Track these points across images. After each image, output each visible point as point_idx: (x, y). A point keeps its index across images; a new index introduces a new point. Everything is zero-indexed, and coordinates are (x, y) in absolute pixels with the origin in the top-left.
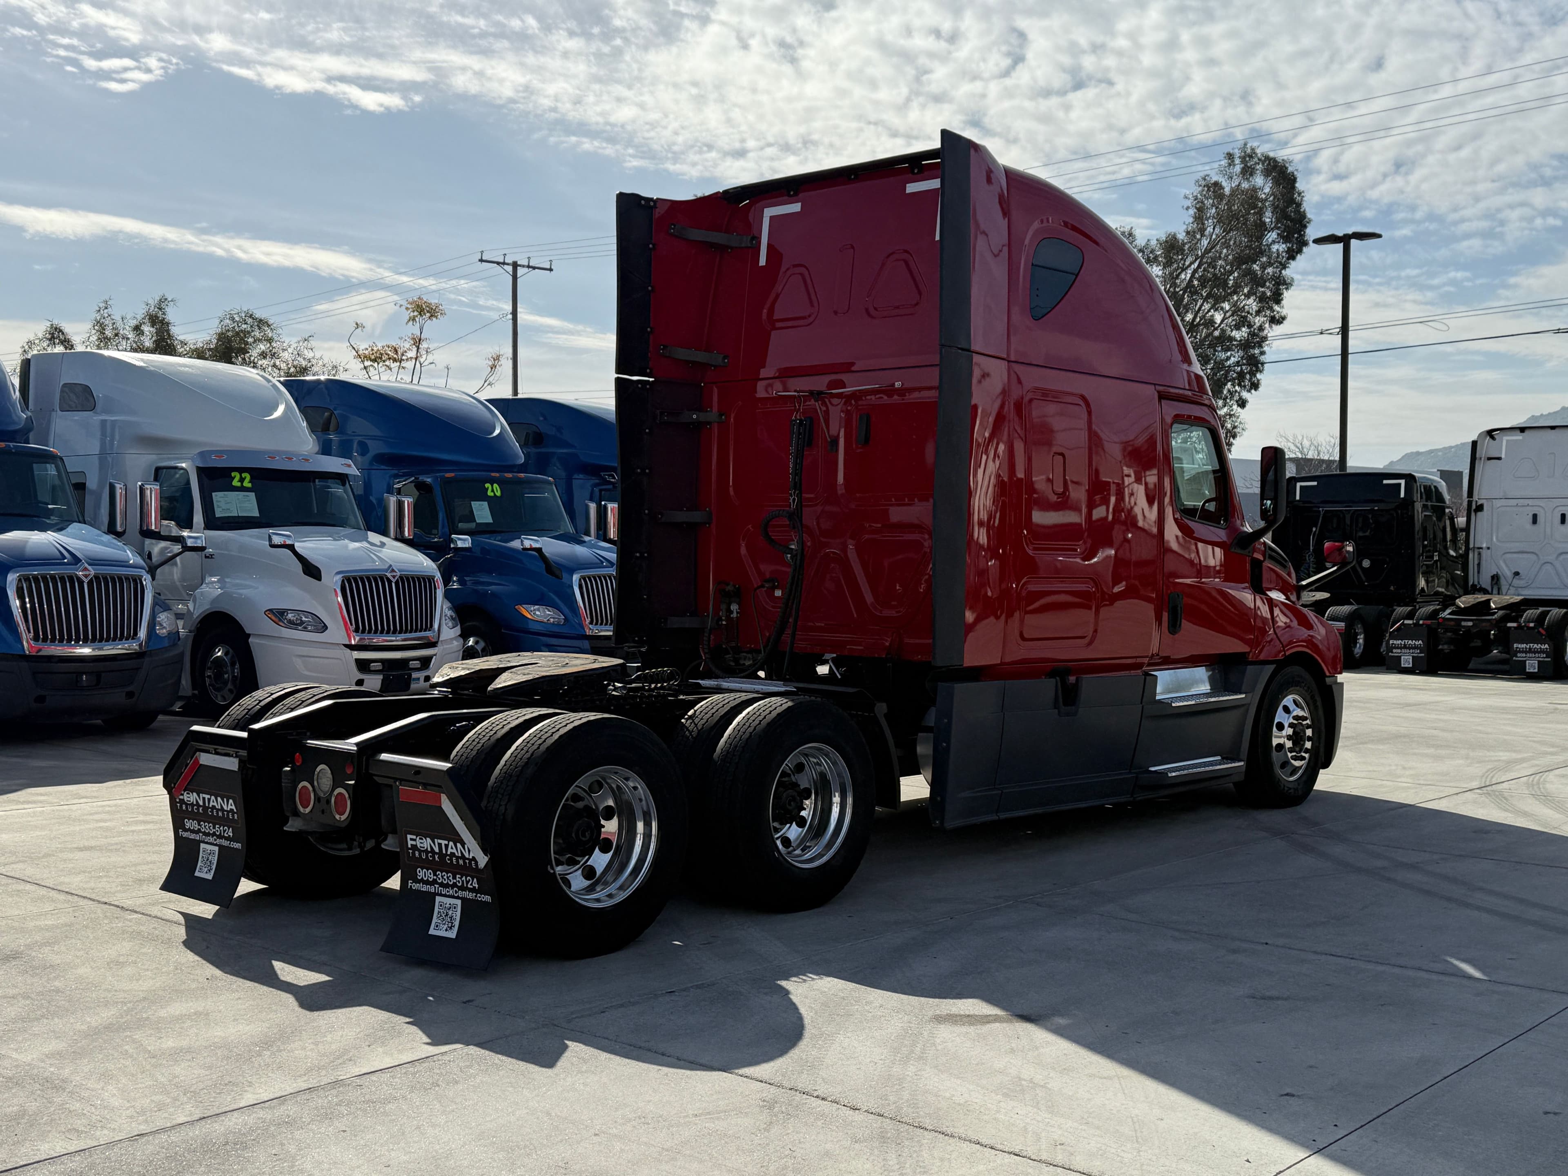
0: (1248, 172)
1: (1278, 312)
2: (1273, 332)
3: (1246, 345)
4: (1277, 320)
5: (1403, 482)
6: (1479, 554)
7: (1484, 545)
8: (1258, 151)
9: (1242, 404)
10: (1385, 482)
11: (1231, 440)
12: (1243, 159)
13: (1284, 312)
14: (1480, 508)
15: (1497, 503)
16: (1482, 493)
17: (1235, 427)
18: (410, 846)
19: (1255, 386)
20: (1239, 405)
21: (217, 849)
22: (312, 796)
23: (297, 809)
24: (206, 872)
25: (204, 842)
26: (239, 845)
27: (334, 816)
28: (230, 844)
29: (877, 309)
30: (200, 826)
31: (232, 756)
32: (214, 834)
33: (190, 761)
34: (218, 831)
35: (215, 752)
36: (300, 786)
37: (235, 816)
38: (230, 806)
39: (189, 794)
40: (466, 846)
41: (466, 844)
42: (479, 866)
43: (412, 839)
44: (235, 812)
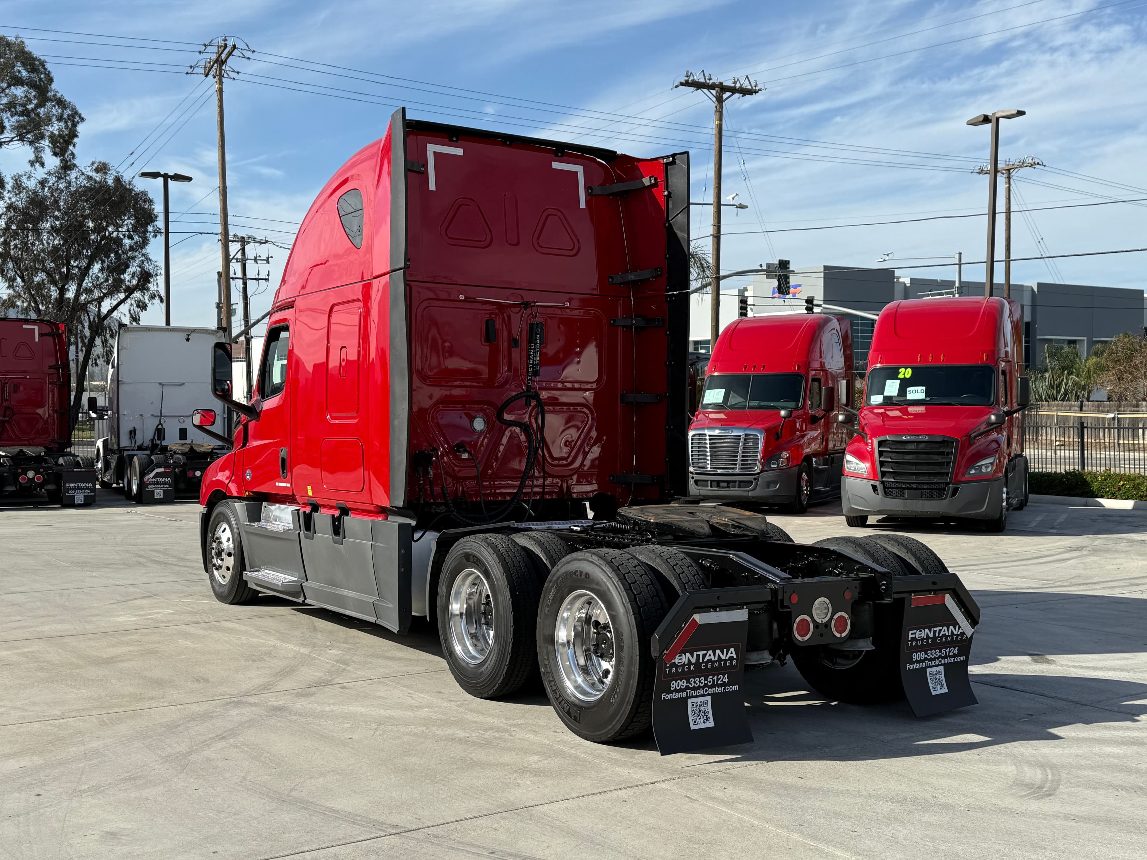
18: (910, 639)
21: (709, 698)
22: (811, 625)
23: (794, 639)
24: (704, 722)
25: (693, 697)
26: (736, 687)
27: (834, 635)
28: (724, 689)
29: (541, 247)
30: (690, 683)
31: (739, 609)
32: (706, 685)
33: (685, 625)
34: (710, 682)
35: (718, 609)
36: (797, 620)
37: (734, 662)
38: (729, 655)
39: (681, 656)
40: (957, 626)
41: (958, 624)
42: (964, 637)
43: (912, 634)
44: (735, 659)
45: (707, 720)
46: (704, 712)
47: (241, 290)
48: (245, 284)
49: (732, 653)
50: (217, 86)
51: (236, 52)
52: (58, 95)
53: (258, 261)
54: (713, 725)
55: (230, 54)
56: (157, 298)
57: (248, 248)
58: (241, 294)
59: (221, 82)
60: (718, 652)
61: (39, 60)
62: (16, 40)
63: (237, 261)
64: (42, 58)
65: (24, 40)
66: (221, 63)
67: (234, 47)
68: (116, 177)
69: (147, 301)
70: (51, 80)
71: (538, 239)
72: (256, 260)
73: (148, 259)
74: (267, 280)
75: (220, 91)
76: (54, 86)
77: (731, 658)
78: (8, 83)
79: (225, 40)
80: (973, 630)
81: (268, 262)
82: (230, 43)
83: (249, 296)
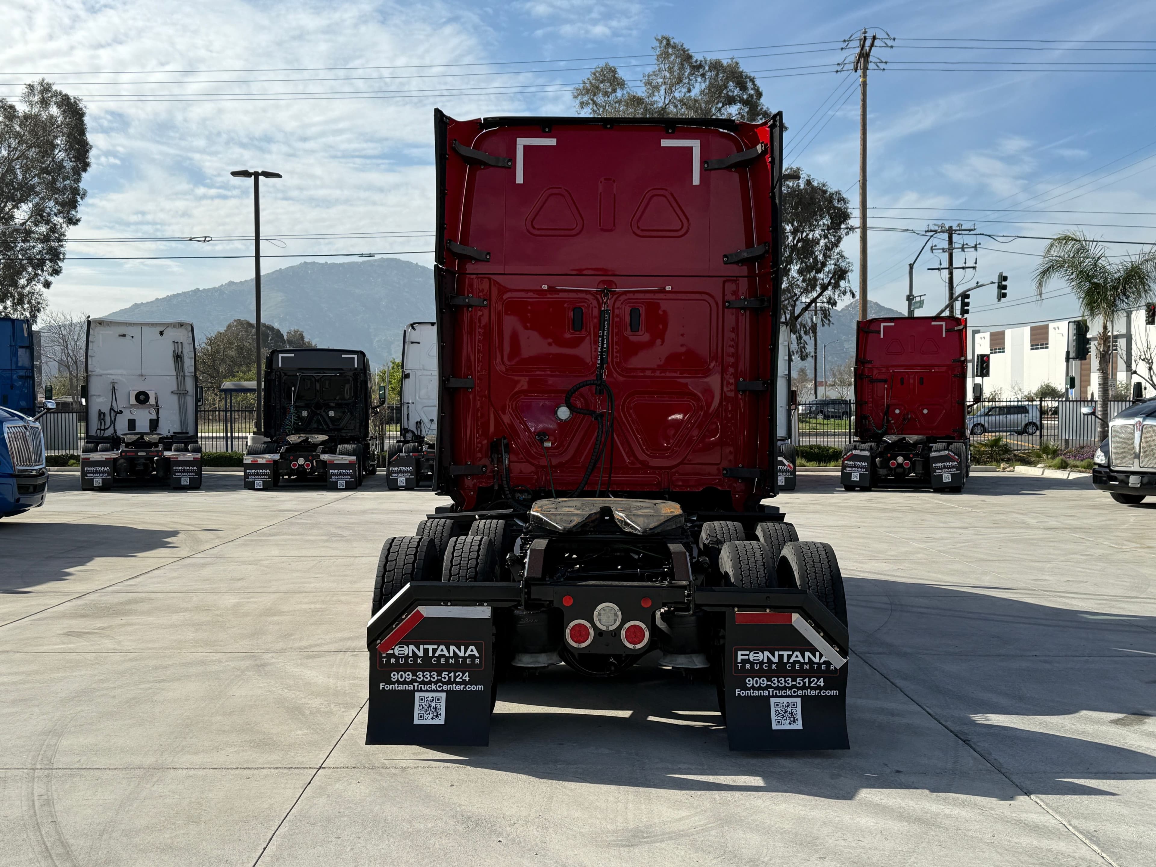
0: (44, 103)
1: (74, 215)
2: (71, 232)
3: (45, 239)
4: (73, 222)
5: (355, 356)
6: (408, 407)
7: (410, 402)
8: (54, 88)
9: (47, 285)
10: (343, 356)
11: (37, 313)
12: (42, 92)
13: (79, 216)
14: (407, 376)
15: (419, 373)
16: (409, 366)
17: (39, 303)
18: (739, 660)
19: (56, 272)
20: (44, 286)
21: (443, 695)
22: (592, 632)
23: (566, 644)
24: (432, 719)
25: (421, 691)
26: (481, 687)
27: (625, 646)
28: (465, 687)
29: (642, 230)
30: (417, 676)
31: (479, 605)
32: (439, 681)
33: (407, 616)
34: (445, 678)
35: (449, 604)
36: (572, 624)
37: (477, 661)
38: (469, 653)
39: (403, 647)
40: (818, 654)
41: (818, 651)
42: (832, 667)
43: (742, 655)
44: (477, 658)
45: (437, 716)
46: (435, 708)
47: (947, 281)
48: (951, 273)
49: (472, 651)
50: (861, 80)
51: (877, 43)
52: (765, 108)
53: (965, 250)
54: (443, 723)
55: (872, 45)
56: (848, 294)
57: (955, 237)
58: (947, 285)
59: (865, 75)
60: (452, 648)
61: (750, 77)
62: (732, 61)
63: (944, 251)
64: (752, 75)
65: (739, 60)
66: (864, 56)
67: (874, 38)
68: (807, 180)
69: (836, 297)
70: (759, 95)
71: (638, 221)
72: (963, 249)
73: (842, 257)
74: (974, 268)
75: (864, 84)
76: (762, 100)
77: (472, 657)
78: (723, 103)
79: (865, 32)
80: (845, 661)
81: (976, 250)
82: (870, 35)
83: (955, 285)
